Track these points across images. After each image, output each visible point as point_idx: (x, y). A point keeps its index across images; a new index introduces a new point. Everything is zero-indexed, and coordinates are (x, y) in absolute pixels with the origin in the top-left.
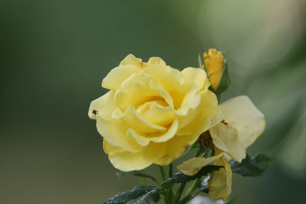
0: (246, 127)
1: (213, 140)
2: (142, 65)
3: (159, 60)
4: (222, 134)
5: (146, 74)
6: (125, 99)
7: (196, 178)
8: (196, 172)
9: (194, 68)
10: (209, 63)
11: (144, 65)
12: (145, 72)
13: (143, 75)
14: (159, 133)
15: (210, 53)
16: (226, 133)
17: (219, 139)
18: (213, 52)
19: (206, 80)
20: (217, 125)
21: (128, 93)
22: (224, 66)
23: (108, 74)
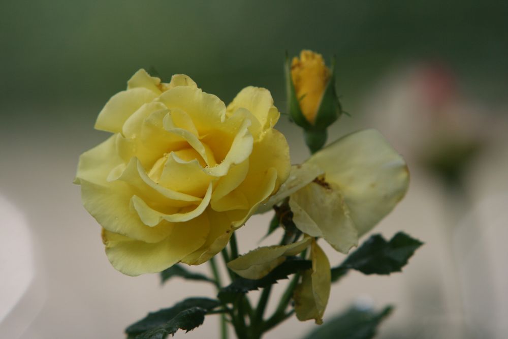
0: (373, 186)
1: (294, 215)
2: (160, 87)
3: (185, 79)
4: (313, 205)
5: (162, 104)
7: (260, 287)
8: (266, 273)
9: (256, 88)
10: (299, 77)
11: (164, 88)
12: (161, 100)
13: (158, 106)
14: (192, 207)
15: (303, 58)
16: (323, 202)
17: (305, 213)
18: (307, 56)
19: (271, 110)
20: (305, 187)
21: (135, 139)
22: (327, 81)
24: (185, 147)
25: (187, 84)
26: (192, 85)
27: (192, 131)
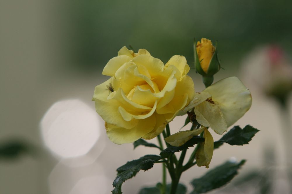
0: (235, 103)
2: (133, 55)
3: (145, 51)
4: (206, 111)
5: (134, 63)
6: (120, 85)
7: (180, 150)
8: (183, 144)
10: (200, 50)
11: (135, 55)
12: (133, 61)
13: (132, 64)
14: (147, 112)
15: (202, 42)
16: (210, 110)
17: (202, 115)
18: (204, 41)
20: (202, 103)
21: (121, 79)
22: (213, 53)
23: (107, 63)
24: (144, 83)
25: (145, 53)
26: (148, 54)
27: (148, 76)
